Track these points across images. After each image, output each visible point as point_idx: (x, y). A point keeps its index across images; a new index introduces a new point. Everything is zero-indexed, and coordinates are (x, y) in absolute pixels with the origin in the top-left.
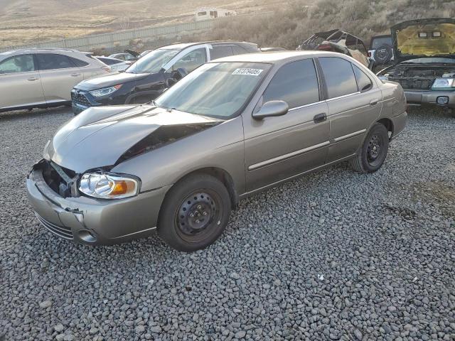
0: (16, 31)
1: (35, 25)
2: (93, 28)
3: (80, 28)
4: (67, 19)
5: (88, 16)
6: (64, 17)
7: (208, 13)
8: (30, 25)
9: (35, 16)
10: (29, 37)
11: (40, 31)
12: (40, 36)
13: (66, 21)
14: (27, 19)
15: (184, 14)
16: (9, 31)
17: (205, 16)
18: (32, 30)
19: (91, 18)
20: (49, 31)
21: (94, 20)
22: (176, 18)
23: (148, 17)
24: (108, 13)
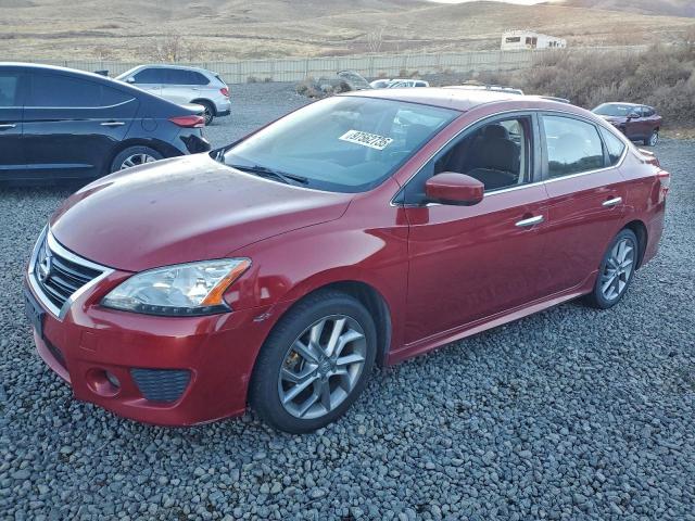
0: (229, 40)
1: (253, 34)
2: (328, 45)
3: (312, 43)
4: (296, 28)
5: (325, 27)
6: (293, 26)
7: (523, 40)
8: (248, 34)
9: (256, 21)
10: (244, 50)
11: (259, 43)
12: (259, 50)
13: (295, 32)
14: (245, 25)
15: (463, 37)
16: (221, 39)
17: (518, 43)
18: (248, 41)
19: (327, 31)
20: (270, 43)
21: (330, 34)
22: (453, 41)
23: (409, 36)
24: (354, 26)
